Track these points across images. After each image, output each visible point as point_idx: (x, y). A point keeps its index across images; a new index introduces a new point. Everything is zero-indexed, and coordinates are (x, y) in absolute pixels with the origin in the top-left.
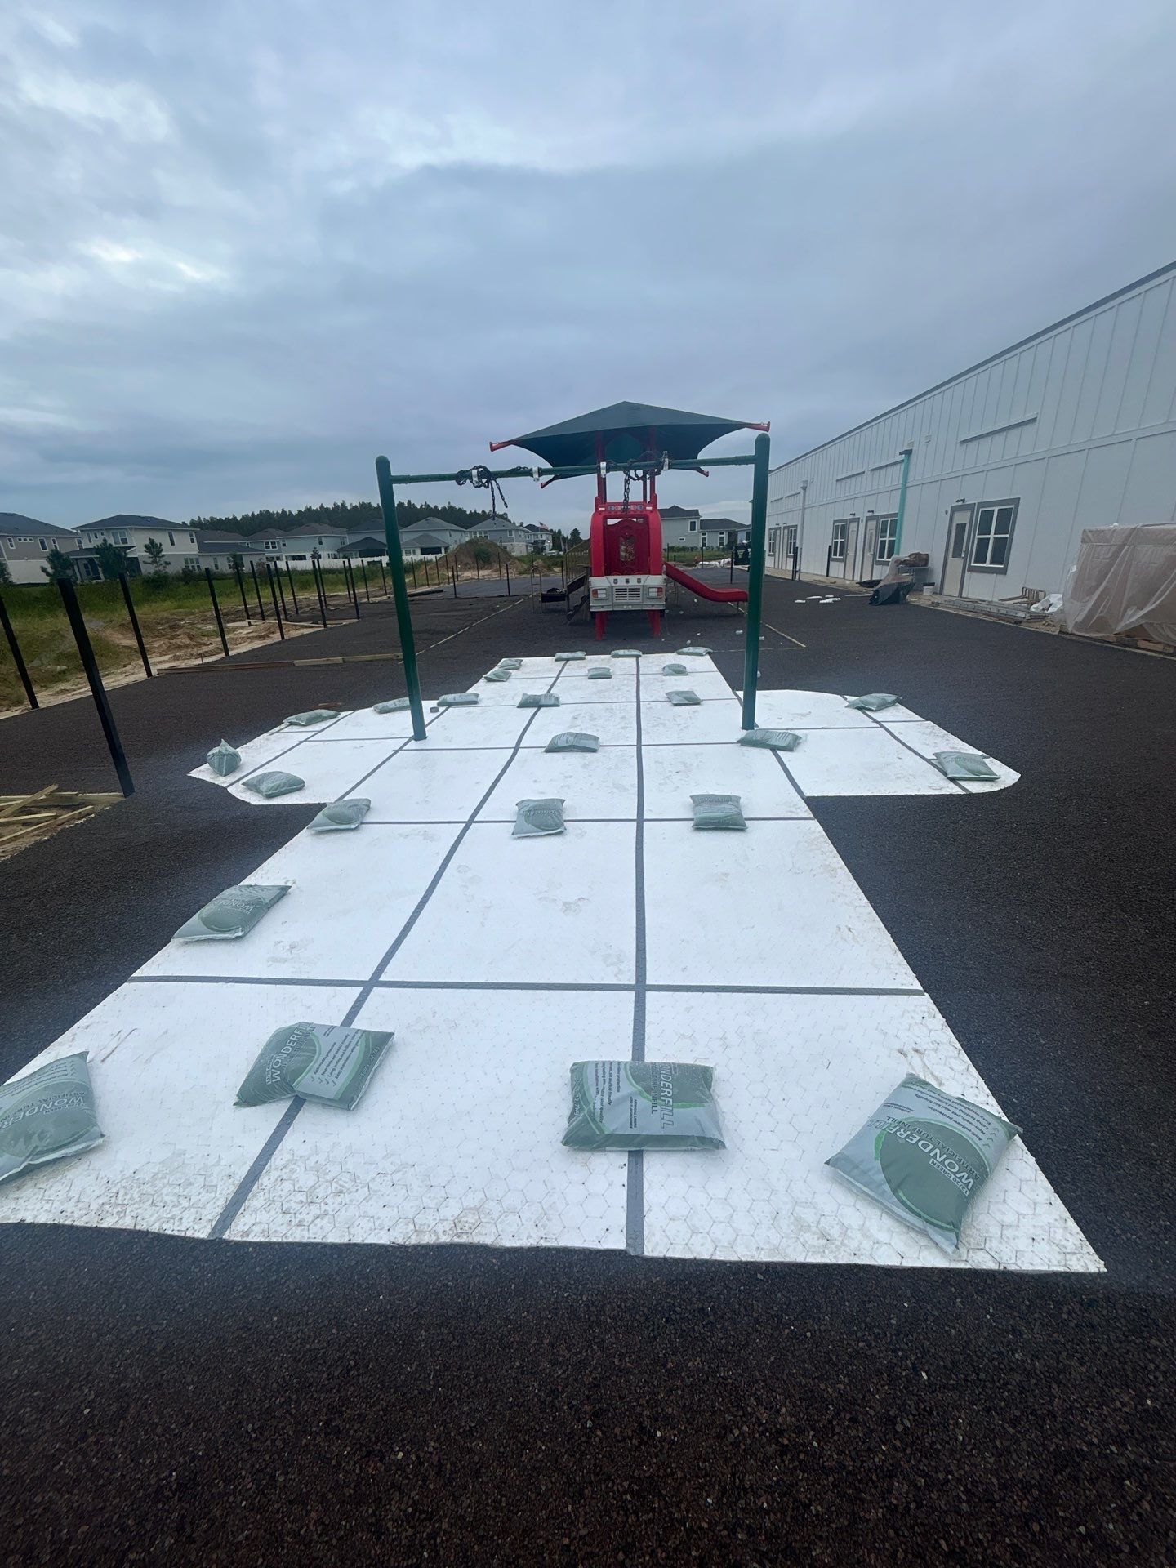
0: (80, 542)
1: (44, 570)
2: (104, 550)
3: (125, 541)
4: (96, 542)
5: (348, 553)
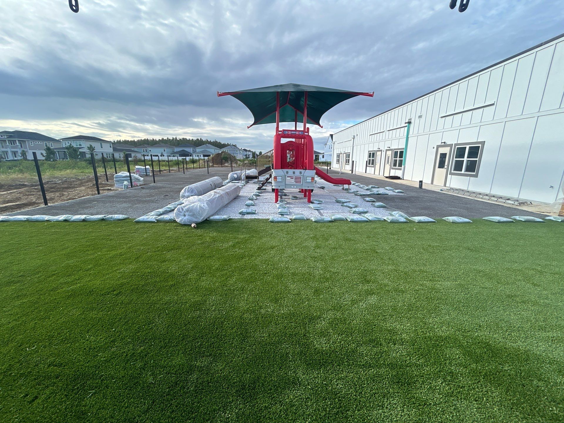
0: (61, 145)
1: (43, 154)
3: (80, 145)
4: (68, 145)
5: (175, 155)
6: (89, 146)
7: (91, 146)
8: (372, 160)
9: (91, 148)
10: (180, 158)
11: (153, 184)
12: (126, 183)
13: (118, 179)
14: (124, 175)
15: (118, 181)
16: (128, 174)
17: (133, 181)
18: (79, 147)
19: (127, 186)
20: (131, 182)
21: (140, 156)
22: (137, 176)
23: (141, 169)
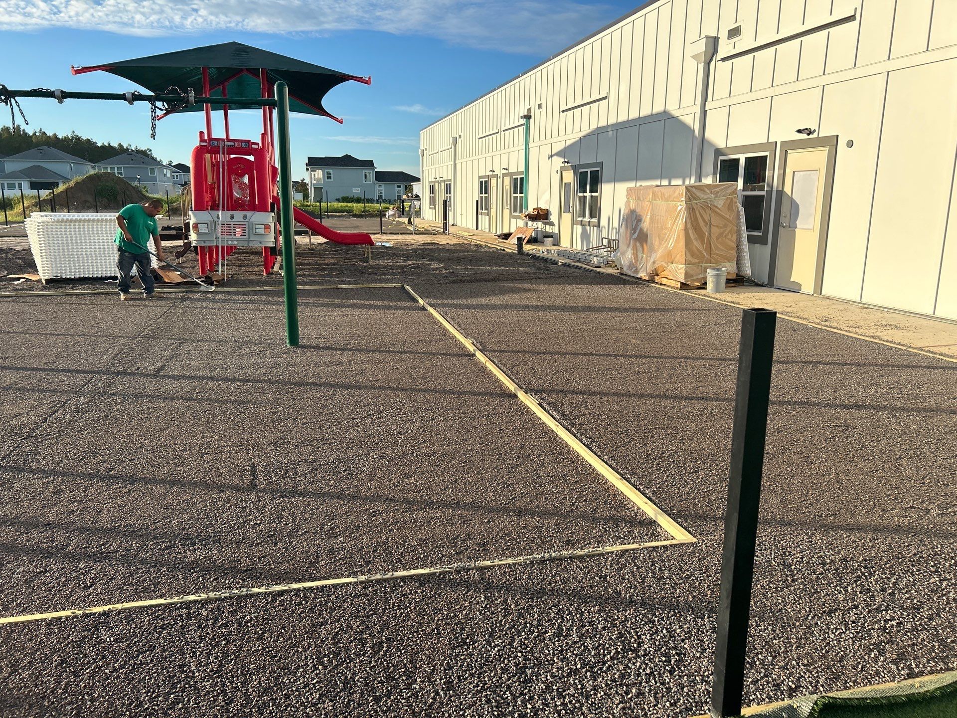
8: (485, 197)
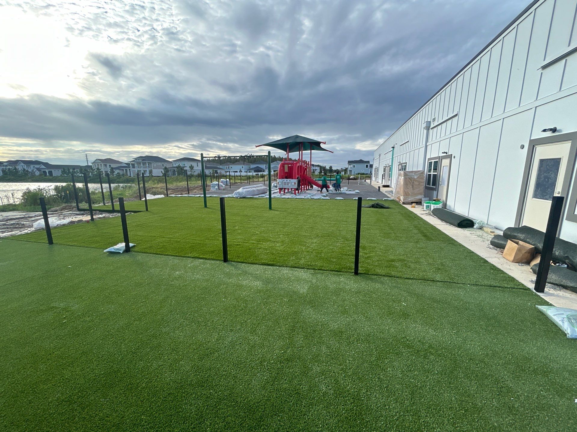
0: (173, 165)
1: (162, 172)
2: (179, 167)
3: (184, 165)
4: (177, 165)
5: (251, 171)
6: (190, 165)
7: (191, 165)
9: (192, 167)
10: (255, 174)
11: (229, 189)
12: (216, 187)
13: (212, 185)
14: (216, 183)
15: (212, 186)
16: (218, 183)
17: (220, 186)
18: (183, 166)
19: (217, 189)
20: (219, 187)
21: (223, 172)
22: (222, 184)
23: (224, 181)
